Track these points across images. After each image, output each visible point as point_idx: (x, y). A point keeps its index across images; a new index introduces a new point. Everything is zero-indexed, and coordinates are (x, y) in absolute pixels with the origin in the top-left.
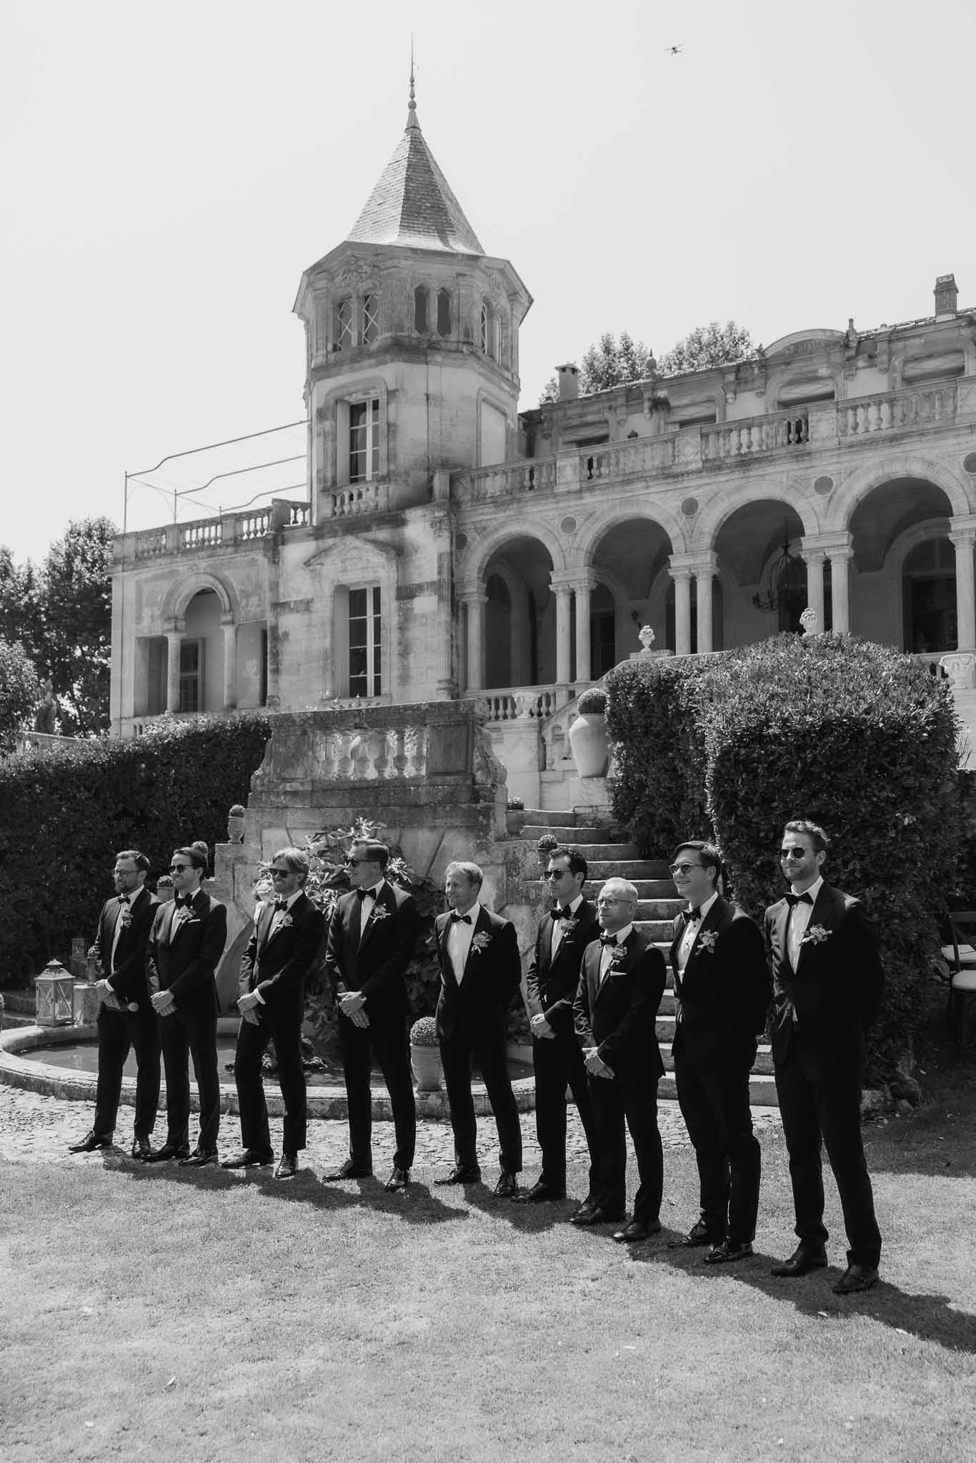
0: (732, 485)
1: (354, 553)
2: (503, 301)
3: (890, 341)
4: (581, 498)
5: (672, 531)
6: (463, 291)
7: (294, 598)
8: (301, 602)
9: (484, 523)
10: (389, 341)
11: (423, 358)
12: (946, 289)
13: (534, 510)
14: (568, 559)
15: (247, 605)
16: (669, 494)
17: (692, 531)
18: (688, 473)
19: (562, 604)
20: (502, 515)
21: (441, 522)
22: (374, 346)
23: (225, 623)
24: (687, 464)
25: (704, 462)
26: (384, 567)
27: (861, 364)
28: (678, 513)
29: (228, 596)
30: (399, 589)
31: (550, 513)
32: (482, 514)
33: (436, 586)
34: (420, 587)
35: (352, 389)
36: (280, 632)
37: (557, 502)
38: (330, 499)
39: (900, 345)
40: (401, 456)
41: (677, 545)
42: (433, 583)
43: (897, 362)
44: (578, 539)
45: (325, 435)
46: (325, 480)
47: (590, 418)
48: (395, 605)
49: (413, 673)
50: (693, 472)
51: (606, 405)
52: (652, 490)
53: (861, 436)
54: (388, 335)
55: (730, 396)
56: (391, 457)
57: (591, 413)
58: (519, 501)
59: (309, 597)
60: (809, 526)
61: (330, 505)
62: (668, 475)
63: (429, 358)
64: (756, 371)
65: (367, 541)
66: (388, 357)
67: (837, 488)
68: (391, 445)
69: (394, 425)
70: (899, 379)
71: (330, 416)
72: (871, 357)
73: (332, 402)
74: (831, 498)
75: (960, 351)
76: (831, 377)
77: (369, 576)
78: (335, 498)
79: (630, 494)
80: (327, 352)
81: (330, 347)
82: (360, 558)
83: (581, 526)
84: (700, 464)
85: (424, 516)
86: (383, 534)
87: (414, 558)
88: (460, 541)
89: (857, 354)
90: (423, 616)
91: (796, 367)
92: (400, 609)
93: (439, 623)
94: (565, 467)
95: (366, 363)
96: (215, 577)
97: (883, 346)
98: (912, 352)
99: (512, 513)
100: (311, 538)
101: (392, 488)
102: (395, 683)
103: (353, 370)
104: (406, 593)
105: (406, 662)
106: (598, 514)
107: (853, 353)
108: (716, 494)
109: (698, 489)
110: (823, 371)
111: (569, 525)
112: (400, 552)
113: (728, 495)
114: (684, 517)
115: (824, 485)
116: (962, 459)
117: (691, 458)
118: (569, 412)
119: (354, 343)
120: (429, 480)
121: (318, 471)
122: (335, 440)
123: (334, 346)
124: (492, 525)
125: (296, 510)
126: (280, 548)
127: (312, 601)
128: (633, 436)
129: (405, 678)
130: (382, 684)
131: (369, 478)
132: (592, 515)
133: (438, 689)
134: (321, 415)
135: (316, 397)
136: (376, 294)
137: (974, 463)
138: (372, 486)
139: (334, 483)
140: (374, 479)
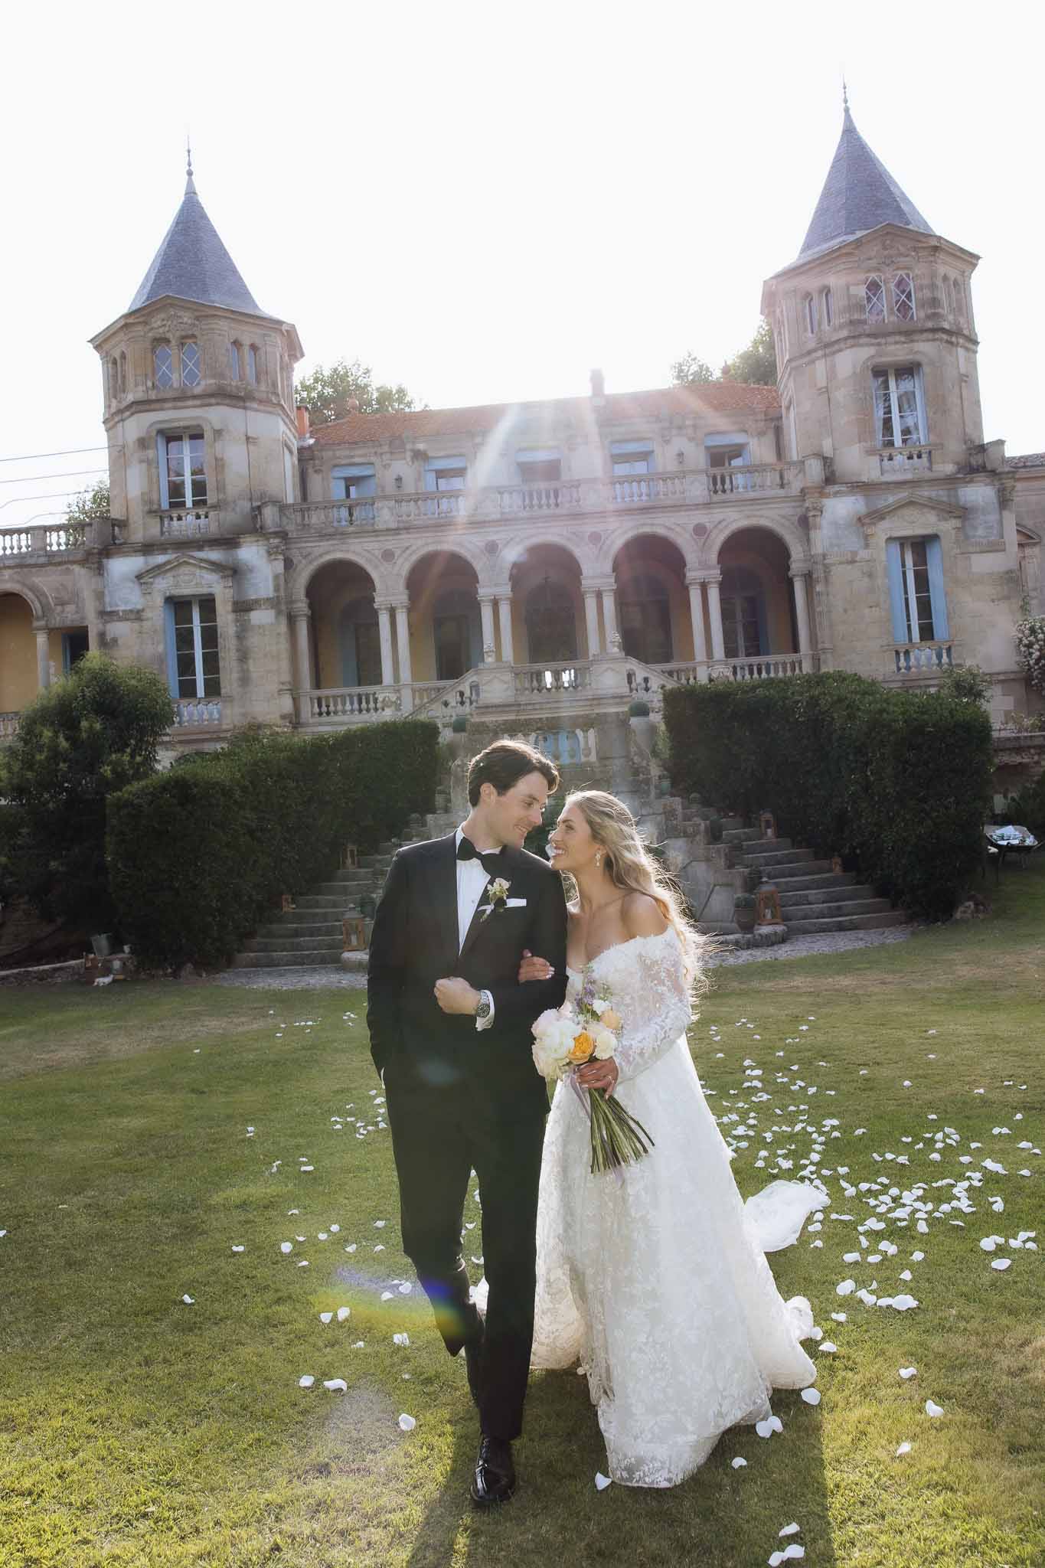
0: (523, 533)
4: (399, 534)
5: (478, 566)
6: (269, 349)
7: (122, 608)
8: (131, 611)
9: (309, 550)
10: (212, 388)
11: (241, 404)
13: (356, 542)
14: (388, 583)
15: (63, 612)
16: (475, 536)
17: (494, 565)
18: (489, 522)
19: (384, 619)
20: (325, 543)
21: (277, 547)
22: (198, 389)
23: (38, 629)
24: (489, 514)
25: (502, 513)
26: (218, 583)
27: (580, 441)
28: (483, 551)
29: (41, 603)
30: (235, 603)
31: (371, 546)
32: (306, 542)
33: (274, 603)
34: (257, 601)
36: (108, 638)
37: (377, 536)
38: (158, 520)
39: (608, 430)
40: (229, 488)
41: (482, 577)
42: (269, 599)
43: (607, 444)
44: (397, 568)
45: (149, 462)
46: (151, 503)
47: (357, 460)
48: (231, 617)
49: (254, 675)
50: (493, 521)
51: (373, 451)
52: (459, 532)
54: (212, 381)
56: (221, 487)
57: (361, 456)
58: (343, 532)
59: (139, 607)
60: (586, 567)
61: (159, 525)
62: (475, 521)
63: (247, 405)
65: (202, 559)
66: (213, 401)
67: (604, 541)
68: (220, 476)
69: (222, 459)
70: (608, 456)
71: (152, 444)
72: (586, 436)
73: (154, 433)
74: (601, 548)
75: (651, 440)
76: (558, 447)
77: (205, 590)
78: (162, 520)
79: (440, 534)
80: (147, 390)
81: (150, 384)
82: (192, 574)
83: (401, 555)
84: (500, 515)
85: (258, 541)
86: (215, 555)
87: (249, 576)
88: (288, 564)
89: (578, 433)
90: (259, 627)
91: (530, 437)
92: (237, 621)
93: (279, 633)
94: (382, 508)
95: (190, 403)
96: (24, 584)
98: (617, 436)
99: (335, 542)
100: (138, 554)
101: (222, 514)
102: (235, 685)
103: (175, 408)
104: (242, 607)
105: (245, 667)
106: (414, 548)
107: (574, 433)
108: (512, 539)
109: (499, 535)
110: (552, 442)
111: (388, 555)
112: (234, 572)
113: (523, 540)
114: (487, 554)
115: (595, 538)
116: (691, 527)
117: (492, 509)
118: (338, 453)
119: (174, 385)
120: (253, 509)
121: (142, 494)
122: (158, 468)
123: (153, 384)
124: (317, 551)
125: (113, 526)
126: (105, 561)
127: (143, 610)
128: (399, 479)
129: (245, 680)
130: (222, 685)
131: (189, 504)
132: (407, 548)
133: (281, 690)
134: (143, 443)
135: (136, 426)
136: (195, 343)
137: (700, 530)
138: (202, 512)
139: (160, 505)
140: (195, 504)
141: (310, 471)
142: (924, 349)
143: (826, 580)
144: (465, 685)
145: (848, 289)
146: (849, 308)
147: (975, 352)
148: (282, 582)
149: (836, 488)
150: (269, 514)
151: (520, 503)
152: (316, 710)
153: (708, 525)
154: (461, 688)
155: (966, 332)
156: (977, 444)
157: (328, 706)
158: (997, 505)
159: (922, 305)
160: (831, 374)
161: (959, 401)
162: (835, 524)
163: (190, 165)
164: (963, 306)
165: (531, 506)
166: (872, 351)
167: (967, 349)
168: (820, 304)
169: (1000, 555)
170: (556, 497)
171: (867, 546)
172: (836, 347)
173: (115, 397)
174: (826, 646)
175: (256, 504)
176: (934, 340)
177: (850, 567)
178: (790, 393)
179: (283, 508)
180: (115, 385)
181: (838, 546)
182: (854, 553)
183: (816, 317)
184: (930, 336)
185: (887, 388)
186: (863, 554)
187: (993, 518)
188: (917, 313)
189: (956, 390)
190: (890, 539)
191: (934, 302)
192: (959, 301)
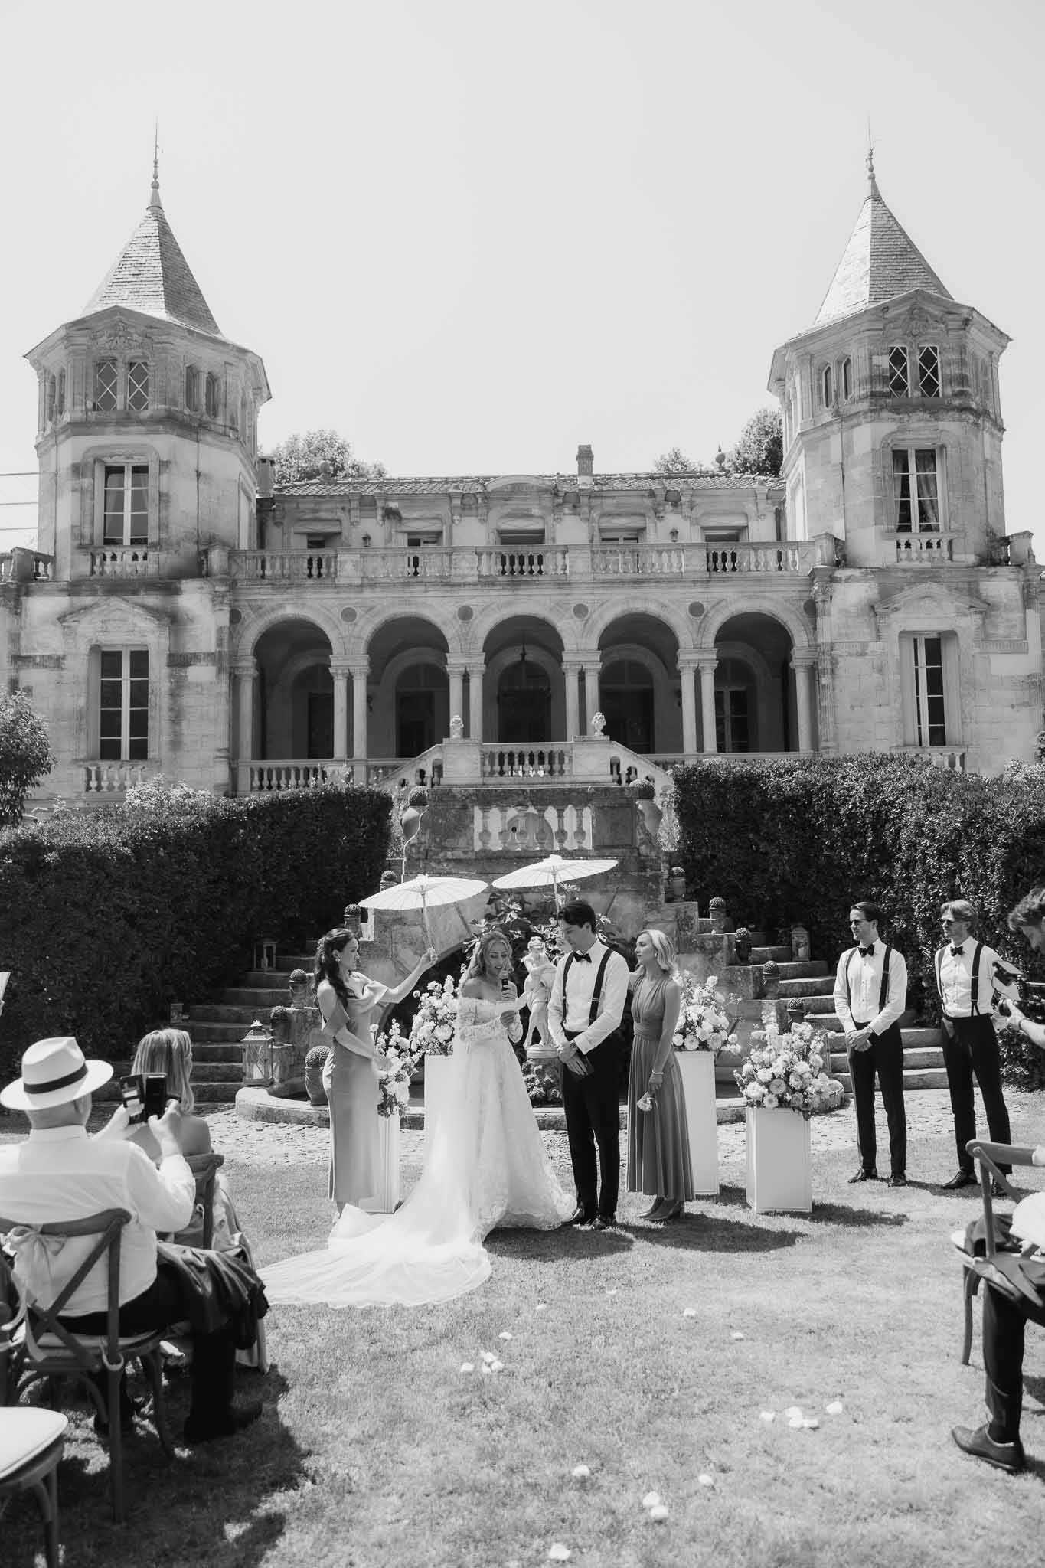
0: (503, 600)
1: (118, 615)
2: (250, 395)
3: (590, 497)
4: (362, 592)
5: (449, 632)
6: (230, 380)
7: (39, 652)
8: (50, 657)
9: (259, 603)
10: (163, 414)
11: (194, 435)
12: (585, 455)
13: (313, 596)
14: (347, 645)
16: (446, 600)
17: (467, 634)
18: (464, 585)
19: (340, 687)
20: (279, 596)
21: (223, 597)
22: (145, 415)
24: (464, 576)
25: (480, 576)
26: (153, 632)
27: (567, 511)
28: (455, 617)
30: (171, 656)
31: (330, 602)
32: (259, 593)
33: (215, 658)
34: (195, 656)
35: (117, 451)
36: (22, 687)
37: (338, 593)
38: (89, 557)
39: (598, 501)
40: (173, 527)
41: (452, 645)
42: (210, 654)
43: (595, 515)
44: (357, 629)
45: (83, 492)
46: (82, 536)
47: (323, 515)
48: (166, 671)
49: (186, 739)
50: (468, 584)
51: (340, 506)
52: (428, 594)
53: (611, 576)
54: (162, 406)
55: (456, 517)
56: (163, 526)
57: (327, 510)
58: (299, 586)
59: (60, 653)
60: (569, 642)
61: (89, 563)
62: (447, 584)
63: (201, 437)
64: (480, 501)
65: (137, 605)
66: (161, 428)
67: (590, 615)
68: (163, 513)
69: (167, 495)
70: (596, 529)
71: (89, 473)
72: (575, 507)
73: (91, 460)
74: (587, 622)
75: (643, 515)
76: (542, 517)
78: (93, 557)
79: (409, 595)
80: (87, 410)
81: (90, 405)
82: (125, 621)
83: (361, 617)
84: (475, 579)
85: (202, 588)
86: (153, 600)
87: (189, 627)
88: (235, 617)
89: (564, 502)
90: (197, 685)
91: (513, 505)
92: (171, 676)
93: (219, 694)
94: (346, 562)
95: (134, 429)
97: (584, 500)
98: (607, 509)
99: (290, 596)
100: (64, 593)
101: (163, 556)
102: (165, 748)
103: (118, 433)
104: (179, 661)
105: (177, 728)
106: (377, 608)
107: (561, 501)
108: (488, 606)
109: (474, 599)
110: (536, 511)
111: (349, 615)
112: (173, 620)
113: (499, 608)
114: (459, 622)
115: (580, 610)
116: (686, 605)
117: (466, 572)
118: (302, 506)
119: (120, 406)
120: (199, 553)
121: (73, 527)
122: (93, 498)
123: (94, 405)
124: (268, 605)
125: (37, 561)
126: (23, 599)
127: (64, 658)
128: (367, 538)
129: (176, 744)
130: (150, 748)
131: (127, 541)
132: (371, 609)
133: (217, 757)
134: (77, 470)
135: (70, 451)
136: (145, 364)
137: (696, 610)
138: (140, 551)
139: (92, 541)
140: (134, 542)
141: (270, 523)
142: (950, 429)
143: (833, 671)
144: (427, 761)
145: (871, 358)
146: (871, 380)
147: (1001, 440)
148: (226, 636)
149: (848, 572)
150: (217, 559)
151: (500, 568)
152: (256, 783)
153: (705, 605)
154: (421, 766)
155: (992, 416)
156: (999, 536)
157: (270, 780)
158: (1020, 603)
159: (950, 380)
160: (847, 449)
161: (983, 490)
162: (845, 612)
163: (156, 177)
164: (989, 389)
165: (512, 572)
166: (893, 426)
167: (992, 434)
168: (838, 374)
169: (1022, 656)
170: (540, 563)
171: (879, 638)
172: (855, 421)
173: (51, 420)
174: (829, 744)
175: (202, 548)
176: (960, 420)
177: (859, 659)
178: (799, 470)
179: (233, 553)
180: (53, 405)
181: (847, 635)
182: (865, 644)
183: (833, 387)
184: (957, 415)
185: (906, 469)
186: (874, 647)
187: (1016, 616)
188: (944, 390)
189: (981, 476)
190: (903, 634)
191: (963, 379)
192: (986, 383)
